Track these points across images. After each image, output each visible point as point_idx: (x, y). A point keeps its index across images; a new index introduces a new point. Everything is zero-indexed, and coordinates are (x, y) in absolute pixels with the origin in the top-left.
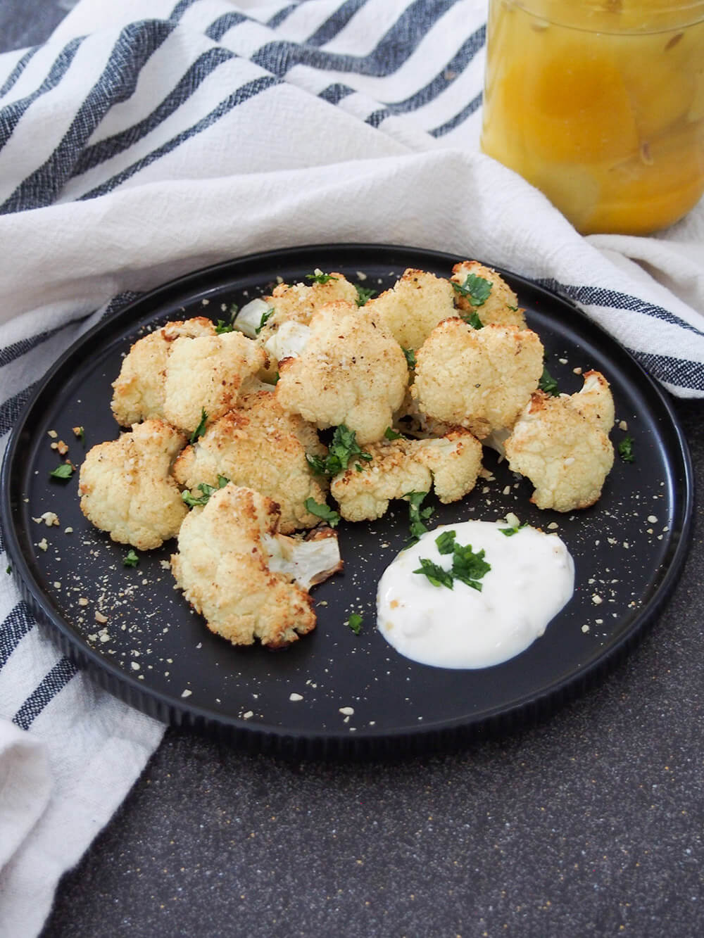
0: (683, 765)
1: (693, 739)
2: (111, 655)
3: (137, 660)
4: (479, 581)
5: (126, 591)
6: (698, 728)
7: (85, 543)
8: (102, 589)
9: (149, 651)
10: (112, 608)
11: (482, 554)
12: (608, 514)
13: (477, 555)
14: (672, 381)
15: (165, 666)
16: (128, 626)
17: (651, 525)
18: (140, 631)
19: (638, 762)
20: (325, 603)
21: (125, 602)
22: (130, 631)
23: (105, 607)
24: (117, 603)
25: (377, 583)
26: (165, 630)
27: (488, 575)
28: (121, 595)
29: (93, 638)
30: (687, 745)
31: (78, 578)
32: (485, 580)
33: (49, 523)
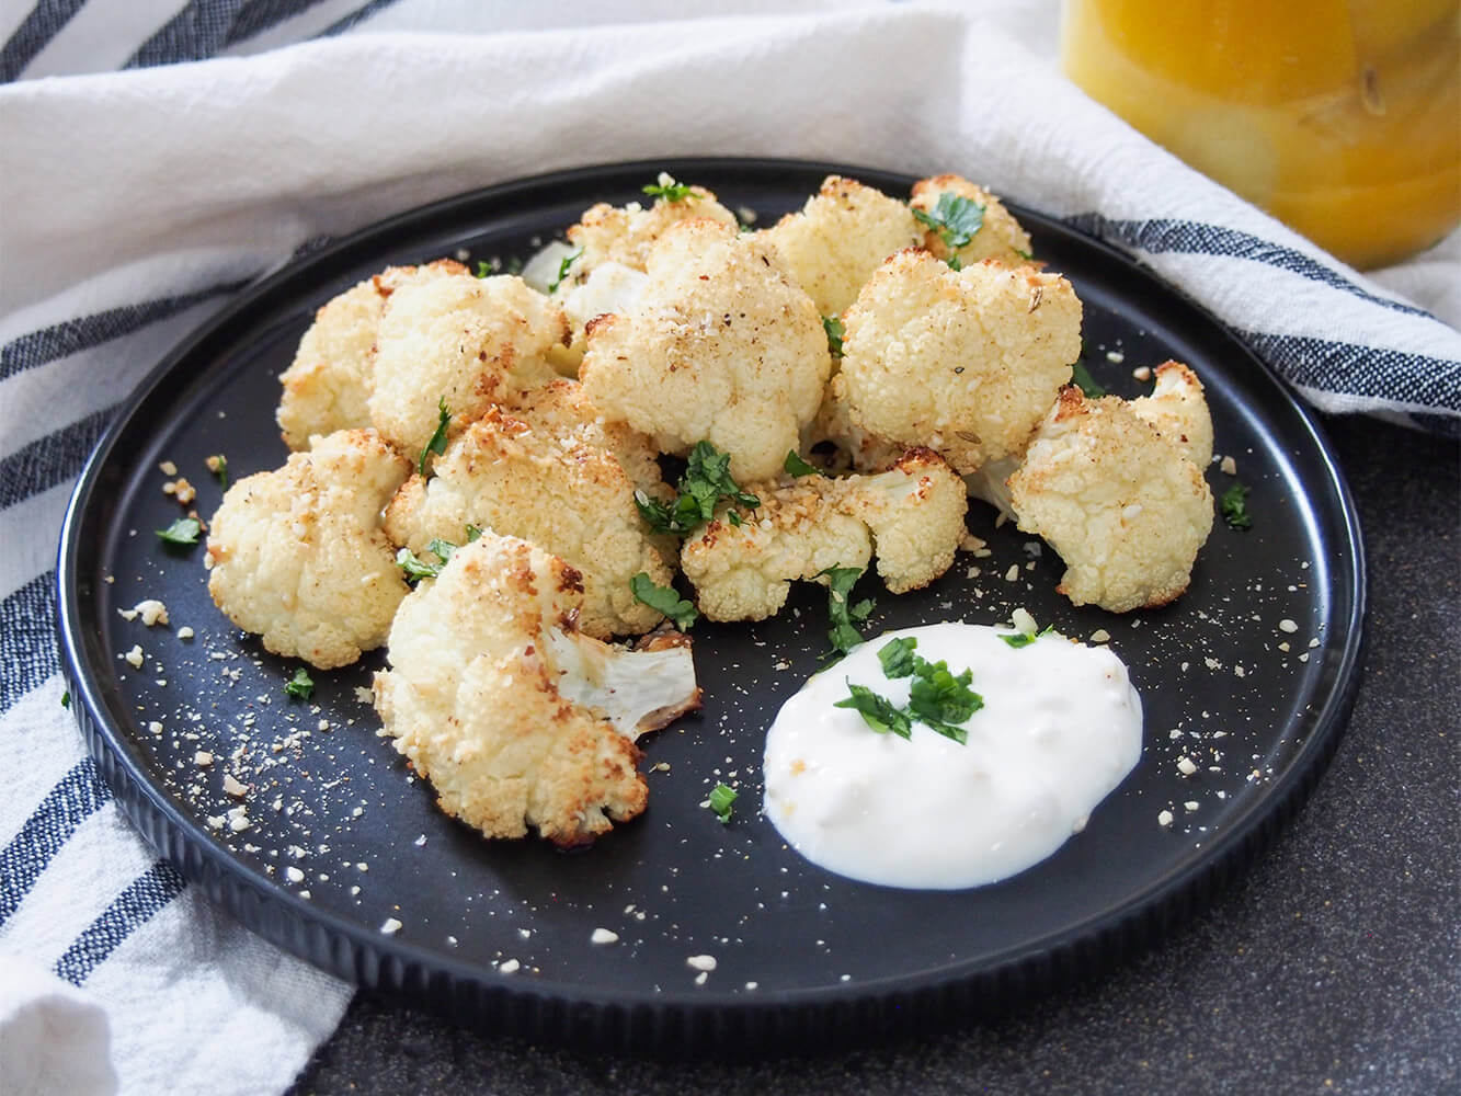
0: (1361, 1077)
1: (1378, 1027)
2: (250, 854)
3: (301, 864)
4: (962, 726)
5: (287, 742)
6: (1386, 1007)
7: (214, 655)
8: (242, 736)
9: (323, 849)
10: (258, 770)
11: (967, 678)
12: (1203, 616)
13: (958, 679)
14: (1315, 383)
15: (352, 877)
16: (287, 802)
17: (1285, 636)
18: (307, 812)
19: (1273, 1069)
20: (665, 766)
21: (283, 760)
22: (290, 811)
23: (245, 769)
24: (269, 761)
25: (767, 730)
26: (357, 812)
27: (977, 716)
28: (276, 747)
29: (216, 822)
30: (1367, 1040)
31: (197, 717)
32: (975, 724)
33: (148, 619)
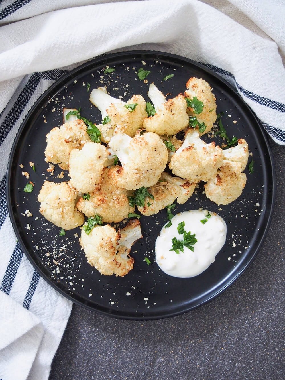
2: (61, 279)
3: (71, 281)
4: (193, 246)
5: (63, 248)
7: (44, 225)
8: (54, 247)
9: (75, 276)
10: (59, 257)
11: (194, 235)
12: (241, 201)
15: (81, 283)
16: (66, 265)
17: (257, 208)
18: (70, 267)
20: (136, 252)
21: (63, 253)
22: (67, 267)
23: (56, 256)
24: (60, 254)
26: (80, 266)
27: (196, 243)
28: (61, 250)
29: (54, 272)
31: (44, 242)
33: (28, 215)
